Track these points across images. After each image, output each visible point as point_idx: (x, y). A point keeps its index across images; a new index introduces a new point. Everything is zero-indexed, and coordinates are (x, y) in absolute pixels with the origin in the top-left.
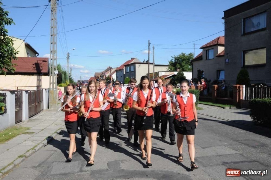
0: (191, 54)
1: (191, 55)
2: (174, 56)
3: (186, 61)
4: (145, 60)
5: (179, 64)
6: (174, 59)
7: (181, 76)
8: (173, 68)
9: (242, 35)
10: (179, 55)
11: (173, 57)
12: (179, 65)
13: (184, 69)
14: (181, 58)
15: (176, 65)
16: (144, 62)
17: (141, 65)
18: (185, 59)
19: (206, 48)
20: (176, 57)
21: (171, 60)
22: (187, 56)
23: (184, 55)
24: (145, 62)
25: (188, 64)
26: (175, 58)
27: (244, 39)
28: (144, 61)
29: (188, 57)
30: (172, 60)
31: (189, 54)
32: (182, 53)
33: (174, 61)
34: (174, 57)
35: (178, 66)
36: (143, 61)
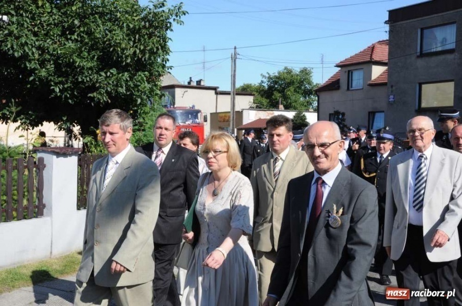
0: (305, 70)
1: (305, 72)
2: (267, 73)
3: (295, 86)
4: (192, 79)
5: (279, 92)
6: (265, 80)
7: (301, 121)
8: (265, 101)
9: (418, 57)
10: (279, 73)
11: (264, 76)
12: (280, 95)
13: (290, 103)
14: (284, 79)
15: (272, 94)
16: (189, 83)
17: (189, 90)
18: (293, 82)
19: (348, 67)
20: (272, 75)
21: (260, 82)
22: (298, 75)
23: (289, 72)
24: (194, 84)
25: (298, 92)
26: (270, 78)
27: (421, 63)
28: (191, 81)
29: (299, 78)
30: (262, 82)
31: (302, 71)
32: (286, 68)
33: (266, 85)
34: (267, 76)
35: (277, 95)
36: (189, 80)
